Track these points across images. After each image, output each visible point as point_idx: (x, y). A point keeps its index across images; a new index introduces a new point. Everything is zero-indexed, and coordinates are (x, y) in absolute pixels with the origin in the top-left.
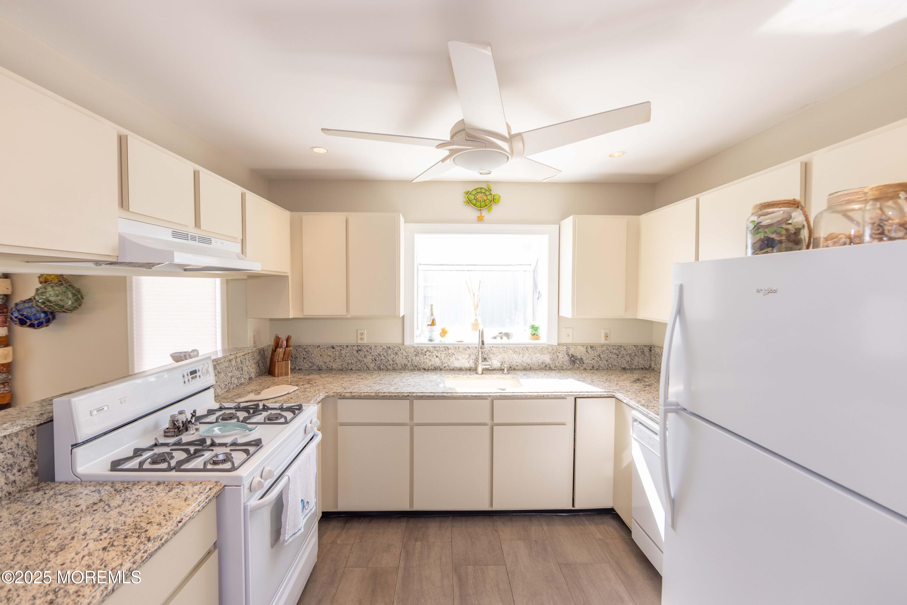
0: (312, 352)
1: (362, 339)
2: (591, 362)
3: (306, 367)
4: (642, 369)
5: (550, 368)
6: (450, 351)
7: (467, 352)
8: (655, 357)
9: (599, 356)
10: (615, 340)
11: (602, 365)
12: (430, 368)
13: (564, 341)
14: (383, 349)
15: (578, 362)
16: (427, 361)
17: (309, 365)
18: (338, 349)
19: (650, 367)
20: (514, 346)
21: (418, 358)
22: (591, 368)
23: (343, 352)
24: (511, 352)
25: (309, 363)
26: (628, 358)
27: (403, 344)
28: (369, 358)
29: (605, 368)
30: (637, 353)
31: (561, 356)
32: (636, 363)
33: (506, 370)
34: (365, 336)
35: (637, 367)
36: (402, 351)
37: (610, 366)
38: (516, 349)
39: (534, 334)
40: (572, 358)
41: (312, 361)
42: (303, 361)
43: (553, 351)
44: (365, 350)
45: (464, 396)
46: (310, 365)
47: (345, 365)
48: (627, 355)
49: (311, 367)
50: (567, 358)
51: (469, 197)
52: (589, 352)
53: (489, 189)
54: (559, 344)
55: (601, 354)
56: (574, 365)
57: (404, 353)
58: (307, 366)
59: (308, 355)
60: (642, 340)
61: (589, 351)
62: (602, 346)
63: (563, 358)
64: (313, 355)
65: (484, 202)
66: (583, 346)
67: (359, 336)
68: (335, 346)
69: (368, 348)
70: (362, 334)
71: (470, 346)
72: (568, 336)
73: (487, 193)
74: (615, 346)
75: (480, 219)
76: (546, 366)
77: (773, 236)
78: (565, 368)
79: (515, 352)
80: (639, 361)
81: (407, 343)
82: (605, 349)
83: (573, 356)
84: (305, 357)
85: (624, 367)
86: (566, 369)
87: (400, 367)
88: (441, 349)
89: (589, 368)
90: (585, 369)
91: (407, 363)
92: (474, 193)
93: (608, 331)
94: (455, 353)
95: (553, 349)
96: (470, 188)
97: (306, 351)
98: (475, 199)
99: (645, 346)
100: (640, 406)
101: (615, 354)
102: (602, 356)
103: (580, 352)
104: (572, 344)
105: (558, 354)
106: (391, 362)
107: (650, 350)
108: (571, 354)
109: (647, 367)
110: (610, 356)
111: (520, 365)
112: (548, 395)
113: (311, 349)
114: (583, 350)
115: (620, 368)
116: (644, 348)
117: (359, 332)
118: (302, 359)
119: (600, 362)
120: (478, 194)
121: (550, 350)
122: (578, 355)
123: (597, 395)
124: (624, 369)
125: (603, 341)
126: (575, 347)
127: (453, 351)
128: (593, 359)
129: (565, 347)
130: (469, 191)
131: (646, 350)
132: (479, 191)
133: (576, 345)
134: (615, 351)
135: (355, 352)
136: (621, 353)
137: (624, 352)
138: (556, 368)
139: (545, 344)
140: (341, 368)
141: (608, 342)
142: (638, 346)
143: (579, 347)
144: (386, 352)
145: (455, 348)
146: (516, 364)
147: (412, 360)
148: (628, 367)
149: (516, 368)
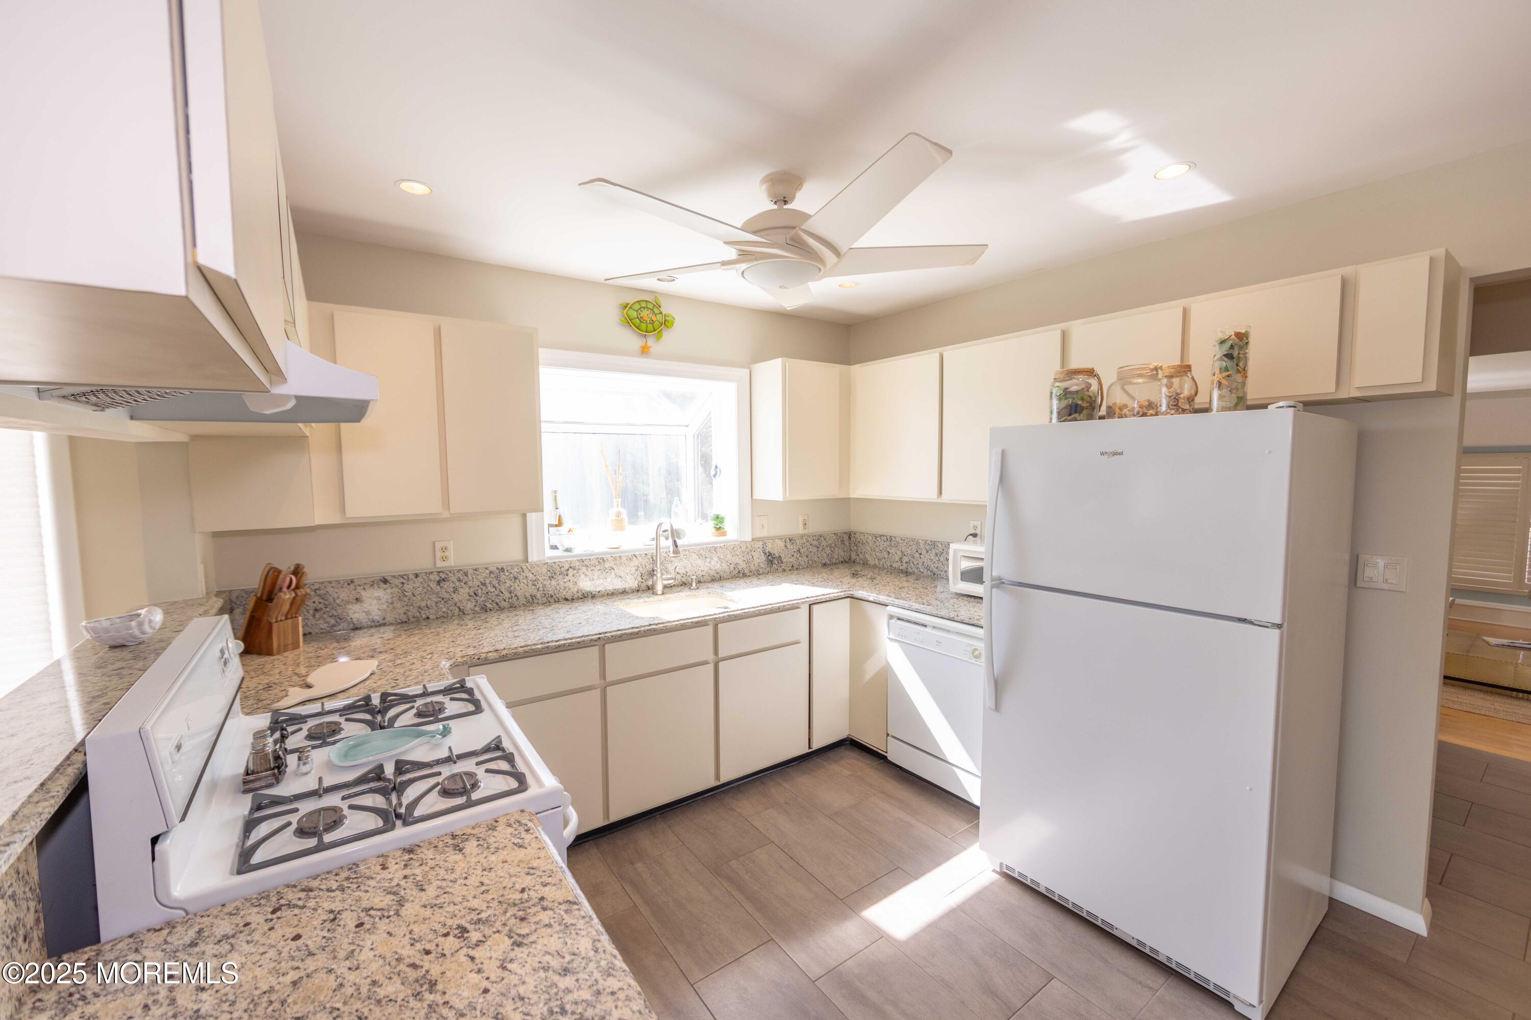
0: (335, 595)
1: (444, 559)
2: (790, 560)
3: (322, 627)
4: (842, 562)
5: (744, 574)
6: (607, 565)
7: (632, 564)
8: (857, 546)
9: (799, 551)
10: (815, 528)
11: (802, 563)
12: (576, 596)
13: (758, 535)
14: (491, 572)
15: (776, 562)
16: (571, 585)
17: (328, 623)
18: (397, 582)
19: (850, 559)
20: (698, 547)
21: (554, 583)
22: (791, 568)
23: (408, 587)
24: (694, 556)
25: (329, 619)
26: (828, 550)
27: (526, 560)
28: (464, 592)
29: (805, 566)
30: (837, 543)
31: (756, 556)
32: (836, 557)
33: (694, 584)
34: (451, 553)
35: (837, 561)
36: (527, 573)
37: (810, 562)
38: (701, 552)
39: (720, 527)
40: (770, 558)
41: (335, 614)
42: (314, 616)
43: (748, 550)
44: (454, 579)
45: (682, 625)
46: (333, 622)
47: (413, 611)
48: (827, 546)
49: (333, 626)
50: (763, 558)
51: (628, 313)
52: (789, 547)
53: (657, 303)
54: (753, 540)
55: (801, 548)
56: (771, 567)
57: (531, 576)
58: (324, 626)
59: (326, 602)
60: (839, 526)
61: (788, 544)
62: (802, 536)
63: (759, 559)
64: (338, 601)
65: (652, 324)
66: (781, 539)
67: (439, 554)
68: (389, 578)
69: (460, 575)
70: (444, 549)
71: (637, 553)
72: (763, 526)
73: (656, 311)
74: (816, 536)
75: (644, 351)
76: (739, 572)
77: (1080, 402)
78: (761, 571)
79: (700, 556)
80: (840, 554)
81: (533, 557)
82: (804, 540)
83: (770, 554)
84: (318, 608)
85: (824, 562)
86: (763, 573)
87: (523, 601)
88: (592, 563)
89: (788, 569)
90: (784, 570)
91: (535, 592)
92: (637, 307)
93: (806, 518)
94: (615, 567)
95: (747, 548)
96: (630, 299)
97: (319, 595)
98: (638, 318)
99: (845, 533)
100: (894, 600)
101: (815, 546)
102: (802, 551)
103: (777, 547)
104: (768, 538)
105: (753, 554)
106: (507, 595)
107: (850, 538)
108: (769, 552)
109: (847, 560)
110: (810, 550)
111: (707, 575)
112: (784, 606)
113: (332, 589)
114: (783, 544)
115: (820, 564)
116: (844, 536)
117: (438, 546)
118: (311, 612)
119: (800, 559)
120: (642, 309)
121: (743, 549)
122: (776, 552)
123: (835, 597)
124: (825, 565)
125: (801, 531)
126: (771, 541)
127: (612, 564)
128: (793, 556)
129: (761, 543)
130: (629, 304)
131: (846, 537)
132: (643, 305)
133: (773, 538)
134: (815, 543)
135: (433, 585)
136: (822, 545)
137: (824, 543)
138: (750, 574)
139: (736, 541)
140: (404, 618)
141: (806, 532)
142: (837, 533)
143: (777, 541)
144: (497, 577)
145: (615, 559)
146: (702, 574)
147: (544, 586)
148: (828, 562)
149: (702, 579)
